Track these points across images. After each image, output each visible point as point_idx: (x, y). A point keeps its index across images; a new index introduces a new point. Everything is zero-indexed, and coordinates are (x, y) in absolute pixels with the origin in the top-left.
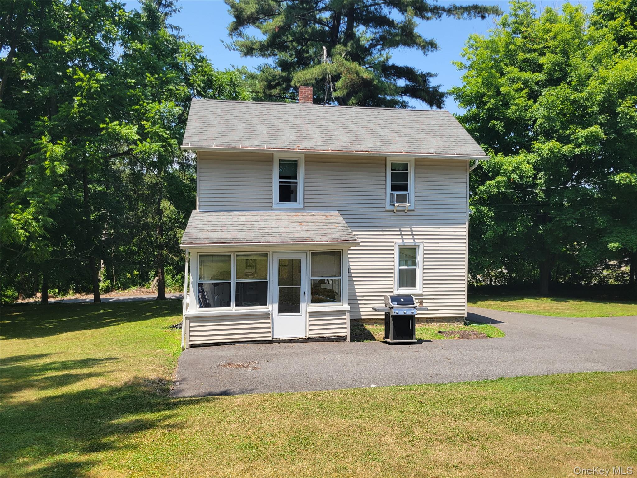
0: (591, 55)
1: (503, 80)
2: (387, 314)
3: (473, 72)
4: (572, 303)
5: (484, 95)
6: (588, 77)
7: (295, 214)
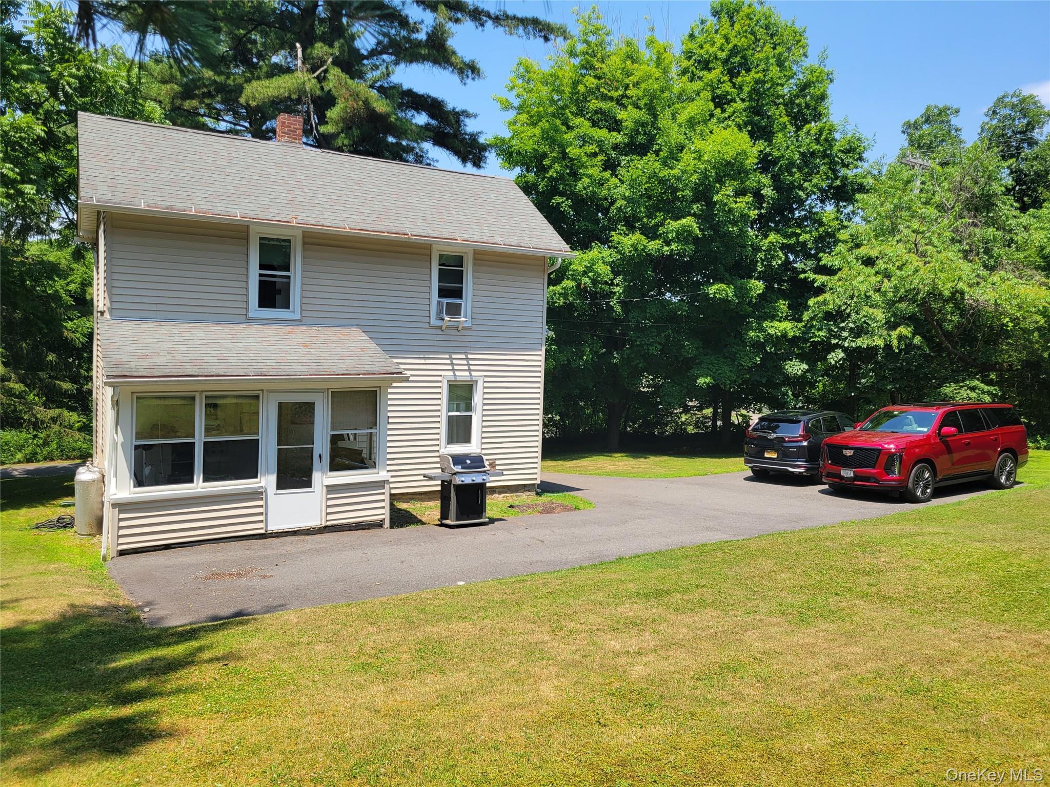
0: (682, 118)
1: (569, 136)
2: (446, 485)
3: (524, 117)
5: (544, 156)
6: (681, 148)
7: (289, 328)
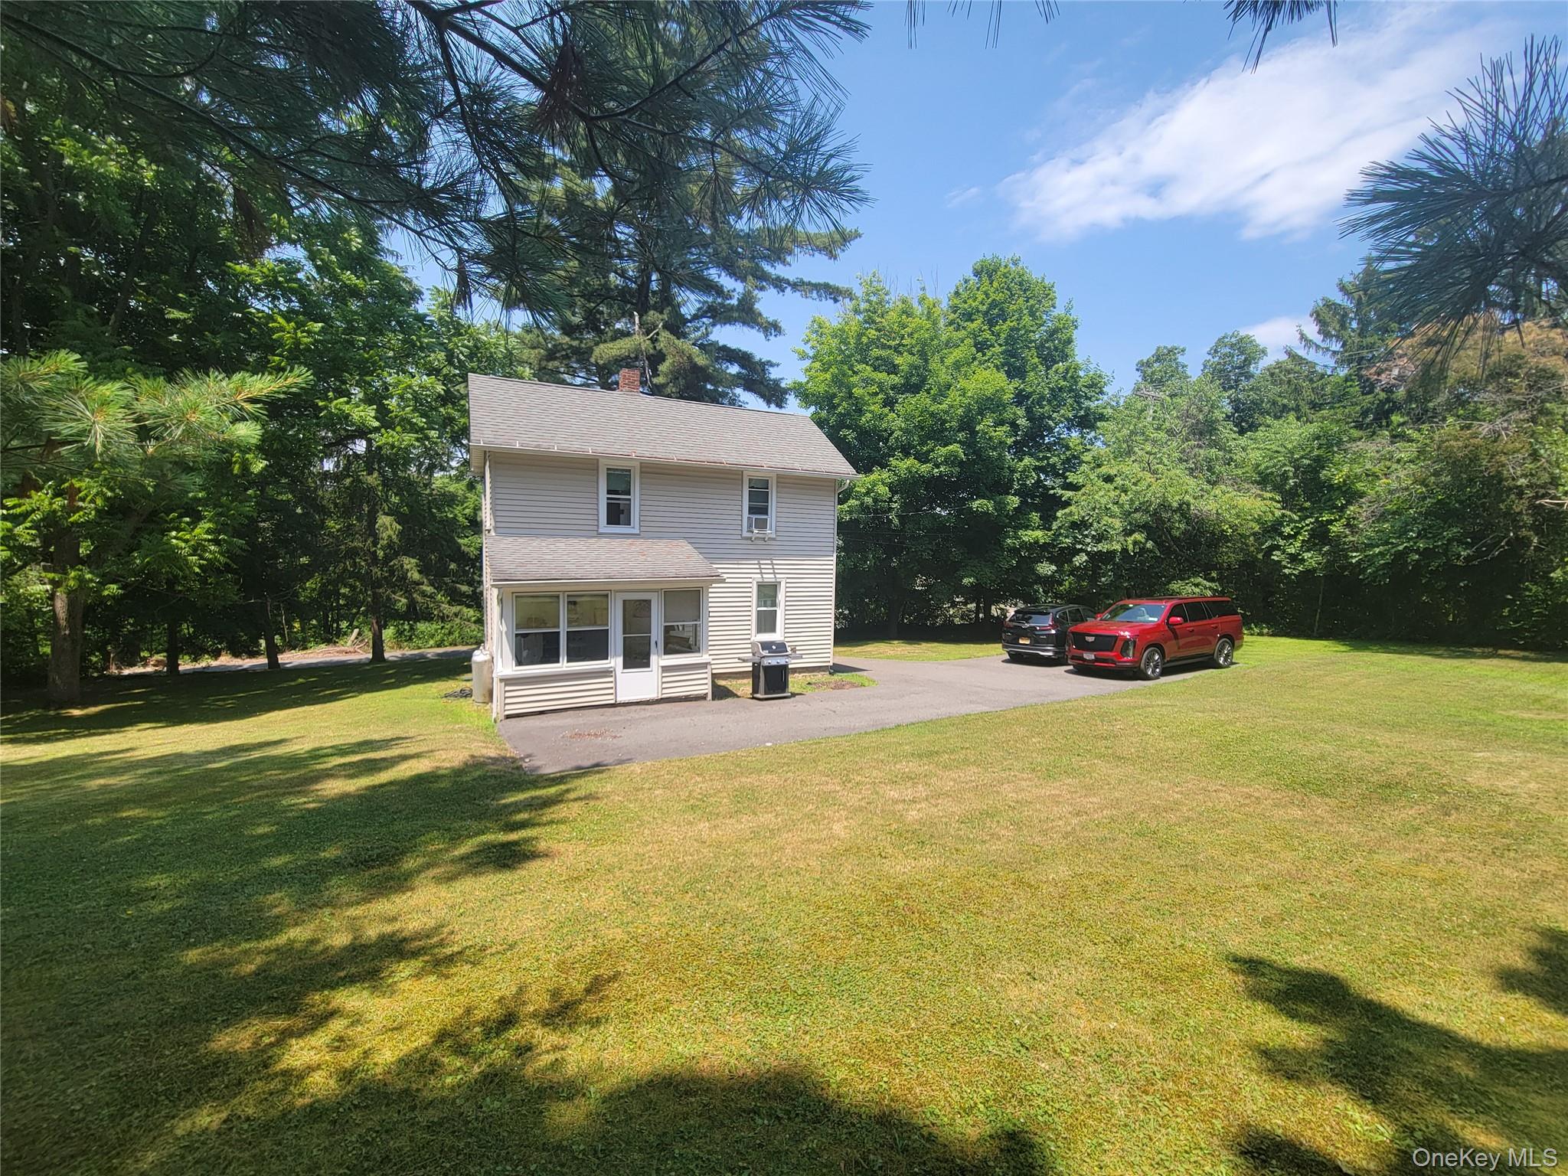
0: (949, 361)
1: (854, 379)
2: (756, 667)
3: (817, 365)
4: (924, 646)
5: (834, 396)
6: (948, 386)
7: (630, 541)
